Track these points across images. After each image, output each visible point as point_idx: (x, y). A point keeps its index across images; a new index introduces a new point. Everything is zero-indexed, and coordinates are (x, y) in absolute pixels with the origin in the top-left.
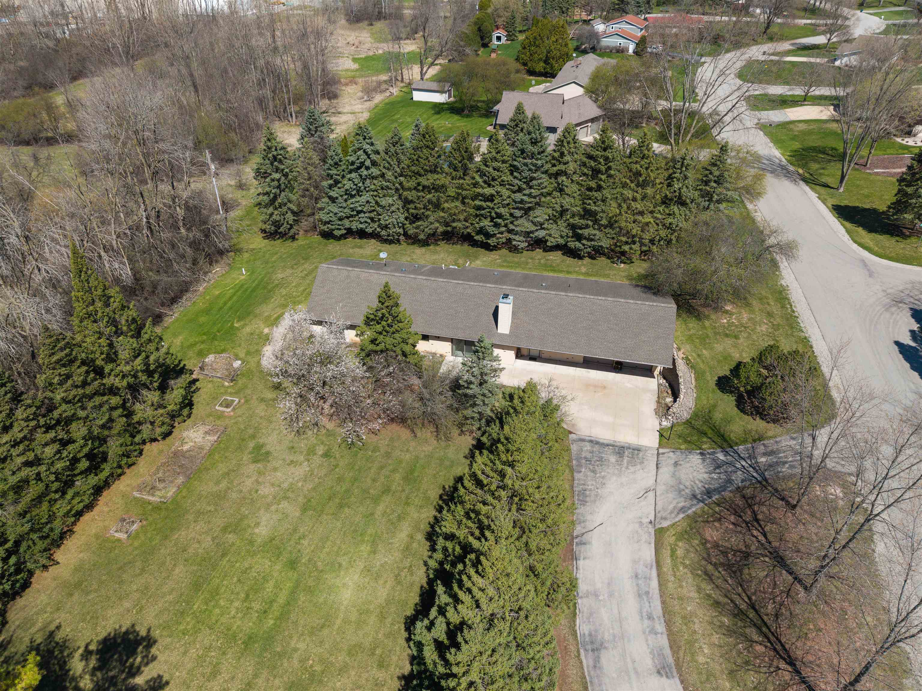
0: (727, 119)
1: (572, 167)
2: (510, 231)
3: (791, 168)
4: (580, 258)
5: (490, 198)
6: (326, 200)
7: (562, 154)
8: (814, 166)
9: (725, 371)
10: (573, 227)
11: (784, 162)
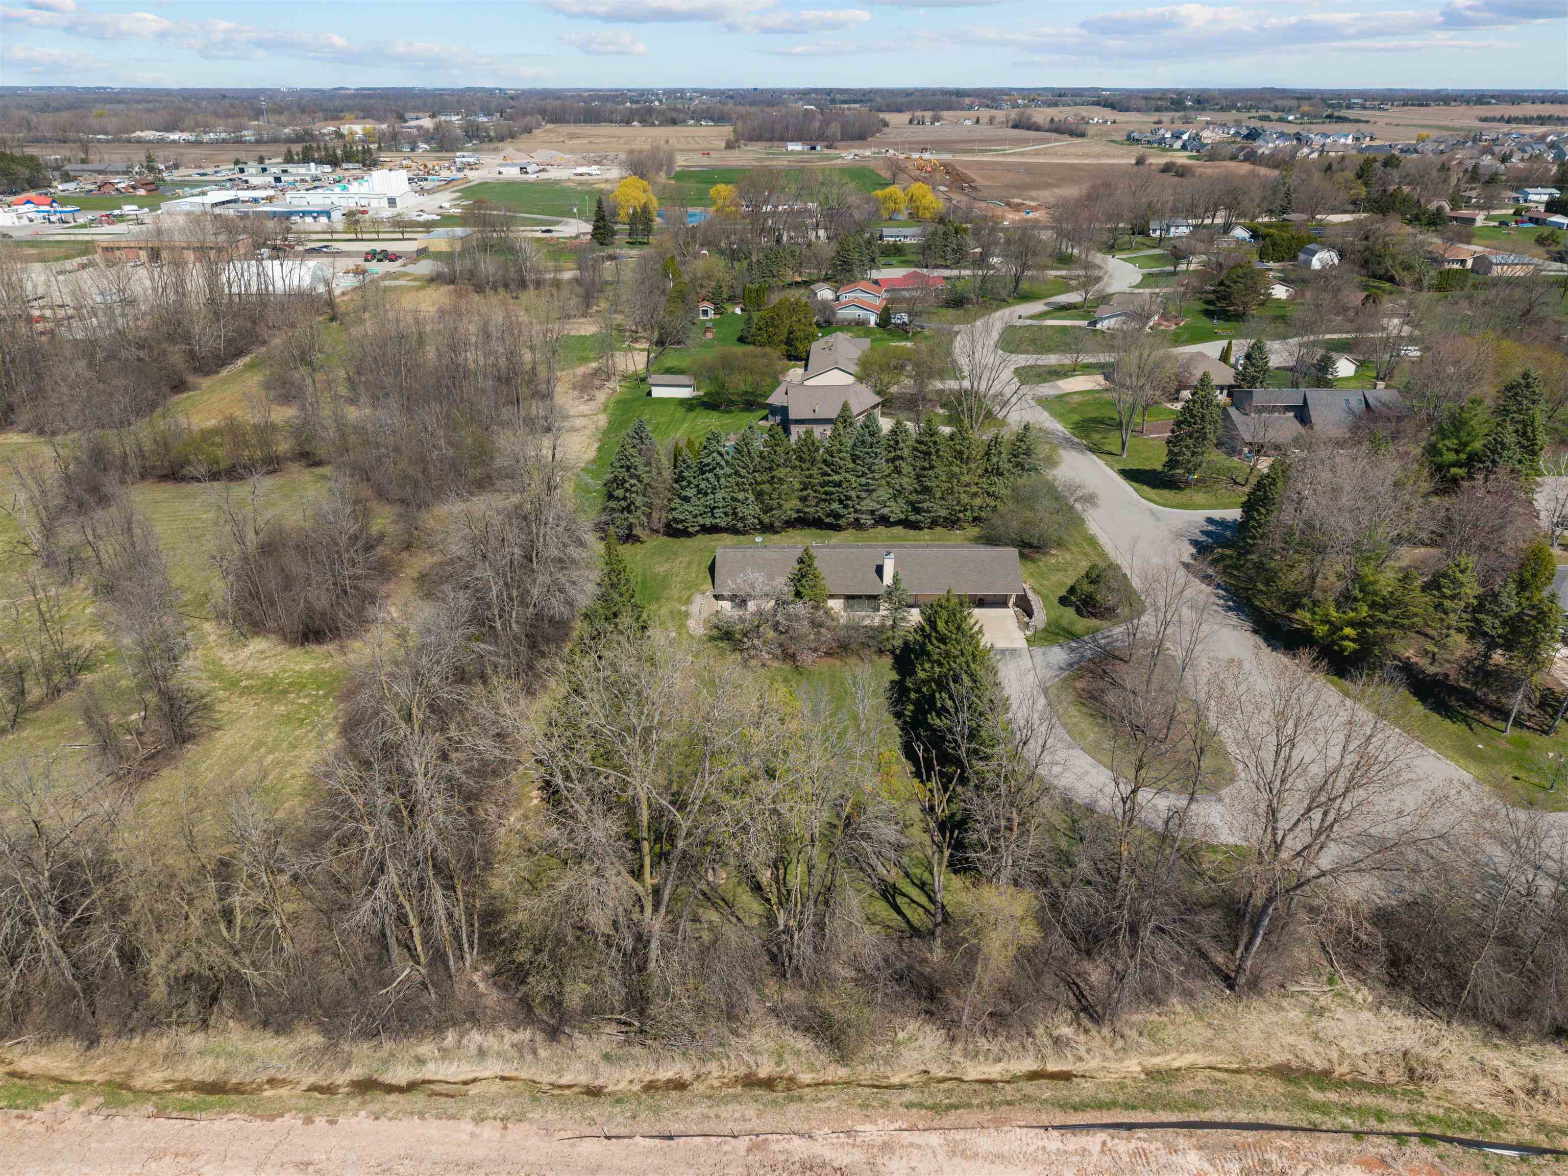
0: (1014, 400)
1: (906, 452)
2: (856, 511)
3: (1076, 440)
4: (921, 529)
5: (839, 484)
6: (678, 501)
7: (897, 443)
8: (1096, 437)
9: (1063, 592)
10: (911, 503)
11: (1068, 435)
